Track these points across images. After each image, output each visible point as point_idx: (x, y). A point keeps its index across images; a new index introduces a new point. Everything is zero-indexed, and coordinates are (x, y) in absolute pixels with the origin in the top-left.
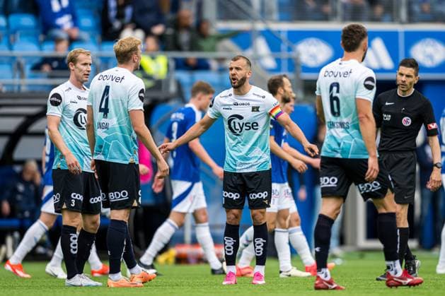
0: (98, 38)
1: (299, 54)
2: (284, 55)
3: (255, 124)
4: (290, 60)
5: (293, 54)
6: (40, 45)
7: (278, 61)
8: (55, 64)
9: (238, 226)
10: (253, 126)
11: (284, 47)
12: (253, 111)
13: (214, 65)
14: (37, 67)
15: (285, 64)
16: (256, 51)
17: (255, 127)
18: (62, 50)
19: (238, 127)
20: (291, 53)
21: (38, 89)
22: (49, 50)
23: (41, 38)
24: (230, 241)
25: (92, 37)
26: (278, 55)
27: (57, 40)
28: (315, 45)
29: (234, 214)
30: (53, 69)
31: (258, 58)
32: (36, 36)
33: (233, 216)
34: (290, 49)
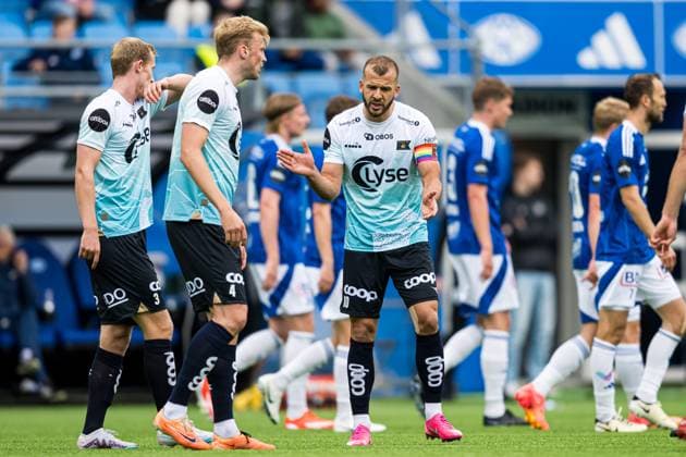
0: (128, 14)
1: (479, 42)
2: (454, 43)
3: (402, 172)
4: (464, 53)
5: (469, 43)
6: (27, 27)
7: (443, 54)
8: (54, 60)
9: (372, 344)
10: (399, 175)
11: (453, 29)
12: (399, 148)
13: (331, 61)
14: (22, 67)
15: (455, 60)
16: (404, 35)
17: (402, 177)
18: (65, 36)
19: (372, 177)
20: (466, 40)
21: (24, 104)
22: (42, 37)
23: (30, 14)
24: (359, 370)
25: (119, 14)
26: (443, 43)
27: (55, 19)
28: (508, 27)
29: (365, 325)
30: (50, 69)
31: (407, 50)
32: (21, 12)
33: (363, 329)
34: (464, 34)
